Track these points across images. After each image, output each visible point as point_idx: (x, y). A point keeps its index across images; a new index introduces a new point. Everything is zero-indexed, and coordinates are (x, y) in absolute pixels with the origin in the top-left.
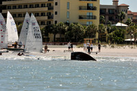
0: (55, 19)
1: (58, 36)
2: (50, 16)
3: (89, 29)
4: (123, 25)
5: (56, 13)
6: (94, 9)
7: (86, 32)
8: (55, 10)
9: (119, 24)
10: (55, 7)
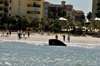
0: (9, 13)
1: (11, 25)
2: (6, 11)
3: (33, 21)
4: (64, 19)
5: (10, 8)
6: (39, 6)
7: (32, 23)
8: (9, 6)
9: (61, 19)
10: (9, 4)
